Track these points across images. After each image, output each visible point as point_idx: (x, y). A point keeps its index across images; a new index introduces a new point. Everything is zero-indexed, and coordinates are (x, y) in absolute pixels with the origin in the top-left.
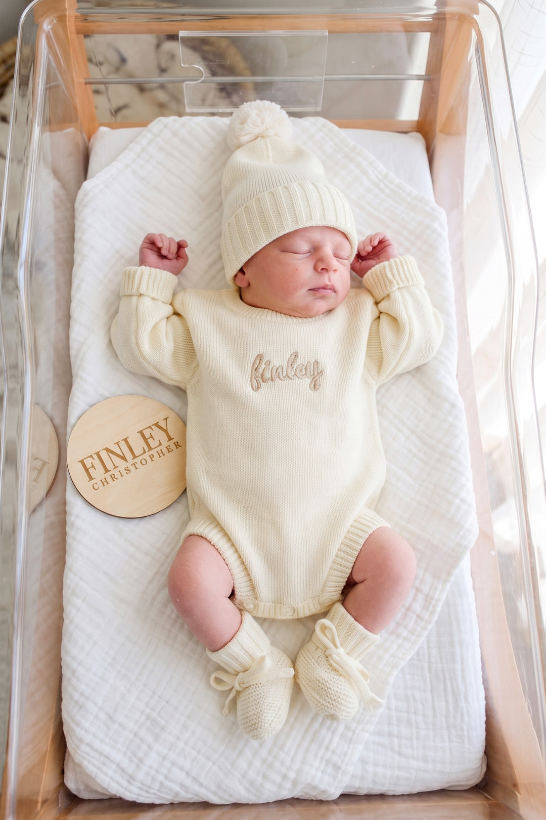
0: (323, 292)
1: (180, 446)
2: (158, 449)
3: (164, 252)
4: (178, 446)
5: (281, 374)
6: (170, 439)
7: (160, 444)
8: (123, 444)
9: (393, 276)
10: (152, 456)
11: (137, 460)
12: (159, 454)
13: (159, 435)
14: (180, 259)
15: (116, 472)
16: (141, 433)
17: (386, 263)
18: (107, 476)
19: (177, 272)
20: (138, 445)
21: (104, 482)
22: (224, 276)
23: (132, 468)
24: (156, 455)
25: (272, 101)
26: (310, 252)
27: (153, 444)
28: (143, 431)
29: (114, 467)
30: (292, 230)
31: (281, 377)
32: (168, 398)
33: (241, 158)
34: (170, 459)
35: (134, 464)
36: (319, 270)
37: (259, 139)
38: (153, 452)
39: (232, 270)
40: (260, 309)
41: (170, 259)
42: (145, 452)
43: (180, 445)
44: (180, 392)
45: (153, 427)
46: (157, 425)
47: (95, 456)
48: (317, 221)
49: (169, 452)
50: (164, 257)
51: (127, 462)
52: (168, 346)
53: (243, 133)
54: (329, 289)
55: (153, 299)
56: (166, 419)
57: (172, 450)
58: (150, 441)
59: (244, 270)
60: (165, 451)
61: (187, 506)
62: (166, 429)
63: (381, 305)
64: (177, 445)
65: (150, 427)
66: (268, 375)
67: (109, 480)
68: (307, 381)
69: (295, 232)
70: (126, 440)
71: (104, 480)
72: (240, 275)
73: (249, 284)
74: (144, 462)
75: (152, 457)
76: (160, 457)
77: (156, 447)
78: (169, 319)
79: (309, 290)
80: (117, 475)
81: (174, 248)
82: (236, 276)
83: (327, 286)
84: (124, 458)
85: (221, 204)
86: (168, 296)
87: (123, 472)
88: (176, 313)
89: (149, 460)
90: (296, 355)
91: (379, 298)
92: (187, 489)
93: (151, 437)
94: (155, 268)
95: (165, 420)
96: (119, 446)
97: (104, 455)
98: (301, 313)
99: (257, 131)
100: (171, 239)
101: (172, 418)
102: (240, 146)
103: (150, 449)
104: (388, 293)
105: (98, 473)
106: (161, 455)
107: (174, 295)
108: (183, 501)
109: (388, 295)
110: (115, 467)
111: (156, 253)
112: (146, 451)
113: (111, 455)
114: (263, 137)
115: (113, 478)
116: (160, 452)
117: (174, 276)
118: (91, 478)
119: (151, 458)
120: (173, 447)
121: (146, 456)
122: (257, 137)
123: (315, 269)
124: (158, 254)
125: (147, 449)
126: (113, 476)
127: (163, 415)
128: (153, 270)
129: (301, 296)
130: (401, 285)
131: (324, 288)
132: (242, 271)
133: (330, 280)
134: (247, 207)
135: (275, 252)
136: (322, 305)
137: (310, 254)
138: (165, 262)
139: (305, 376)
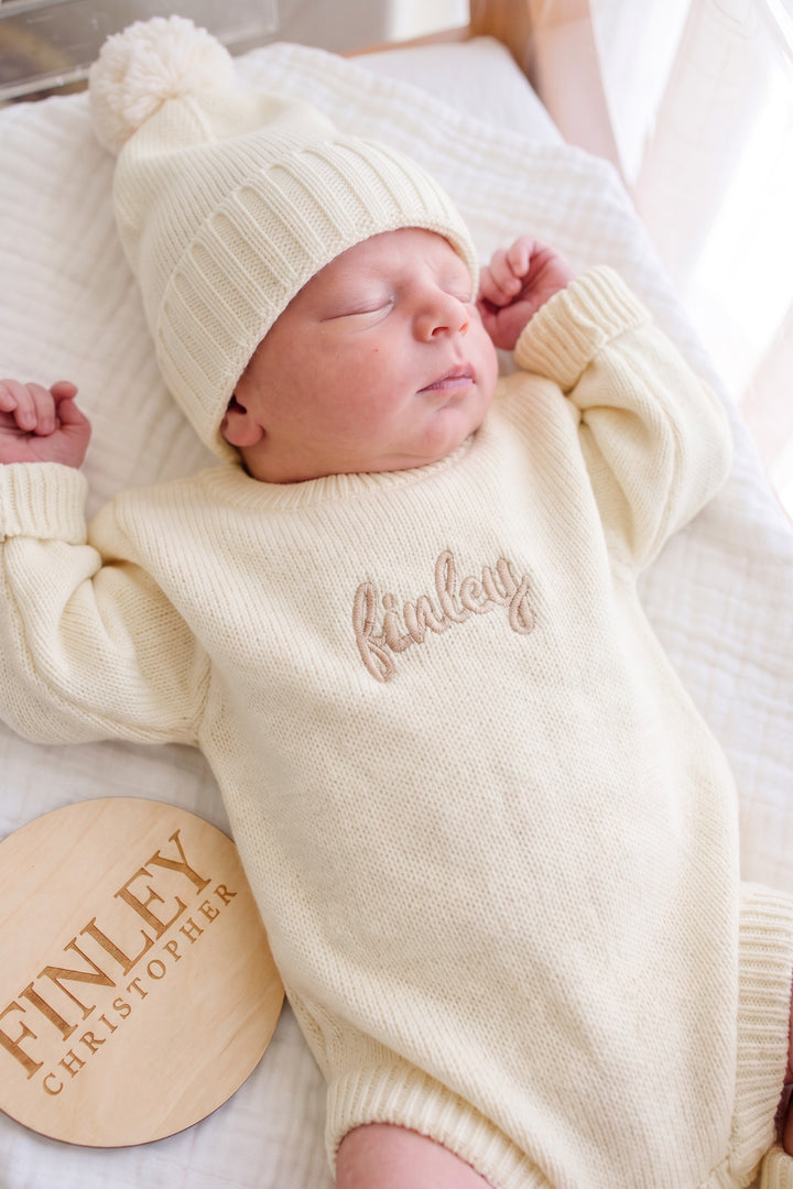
0: (453, 388)
1: (234, 895)
2: (182, 921)
3: (28, 422)
4: (227, 897)
5: (431, 617)
6: (200, 882)
7: (183, 907)
8: (88, 943)
9: (592, 318)
10: (172, 946)
11: (139, 970)
12: (188, 934)
13: (173, 885)
14: (70, 427)
15: (93, 1024)
16: (123, 893)
17: (564, 293)
18: (75, 1043)
19: (75, 459)
20: (127, 930)
21: (72, 1065)
22: (195, 437)
23: (133, 998)
24: (182, 940)
25: (166, 16)
26: (390, 302)
27: (163, 912)
28: (128, 888)
29: (82, 1014)
30: (330, 257)
31: (436, 625)
32: (160, 781)
33: (142, 152)
34: (219, 936)
35: (134, 984)
36: (429, 336)
37: (170, 104)
38: (173, 934)
39: (208, 413)
40: (315, 481)
41: (45, 436)
42: (149, 943)
43: (236, 891)
44: (186, 755)
45: (151, 868)
46: (156, 859)
47: (25, 1002)
48: (385, 220)
49: (212, 919)
50: (32, 434)
51: (114, 985)
52: (118, 647)
53: (127, 98)
54: (463, 376)
55: (42, 541)
56: (175, 837)
57: (218, 912)
58: (154, 907)
59: (240, 400)
60: (199, 919)
61: (304, 1043)
62: (180, 860)
63: (579, 392)
64: (226, 894)
65: (143, 871)
66: (399, 629)
67: (82, 1051)
68: (499, 613)
69: (340, 260)
70: (91, 928)
71: (68, 1060)
72: (235, 418)
73: (264, 433)
74: (156, 969)
75: (171, 948)
76: (193, 940)
77: (176, 918)
78: (97, 579)
79: (422, 390)
80: (101, 1031)
81: (47, 405)
82: (224, 424)
83: (457, 369)
84: (101, 978)
85: (131, 279)
86: (73, 527)
87: (114, 1017)
88: (110, 562)
89: (167, 958)
90: (448, 560)
91: (570, 378)
92: (289, 996)
93: (154, 895)
94: (21, 461)
95: (173, 841)
96: (79, 951)
97: (46, 989)
98: (416, 456)
99: (157, 86)
100: (32, 389)
101: (188, 827)
102: (130, 131)
103: (161, 928)
104: (587, 359)
105: (46, 1045)
106: (194, 934)
107: (89, 517)
108: (290, 1031)
109: (591, 366)
110: (87, 1011)
111: (11, 431)
112: (154, 940)
113: (67, 983)
114: (175, 96)
115: (92, 1042)
116: (188, 927)
117: (74, 471)
118: (30, 1065)
119: (173, 953)
120: (216, 902)
121: (157, 951)
122: (163, 101)
123: (418, 336)
124: (17, 432)
125: (152, 933)
126: (88, 1038)
127: (163, 828)
128: (17, 467)
129: (407, 414)
130: (615, 332)
131: (450, 378)
132: (234, 406)
133: (459, 354)
134: (197, 246)
135: (308, 327)
136: (455, 422)
137: (390, 306)
138: (36, 443)
139: (490, 603)
